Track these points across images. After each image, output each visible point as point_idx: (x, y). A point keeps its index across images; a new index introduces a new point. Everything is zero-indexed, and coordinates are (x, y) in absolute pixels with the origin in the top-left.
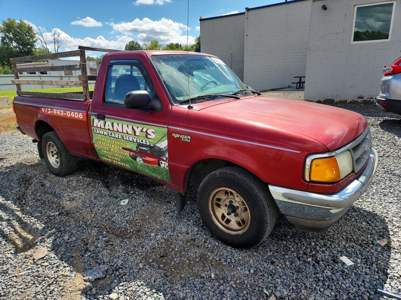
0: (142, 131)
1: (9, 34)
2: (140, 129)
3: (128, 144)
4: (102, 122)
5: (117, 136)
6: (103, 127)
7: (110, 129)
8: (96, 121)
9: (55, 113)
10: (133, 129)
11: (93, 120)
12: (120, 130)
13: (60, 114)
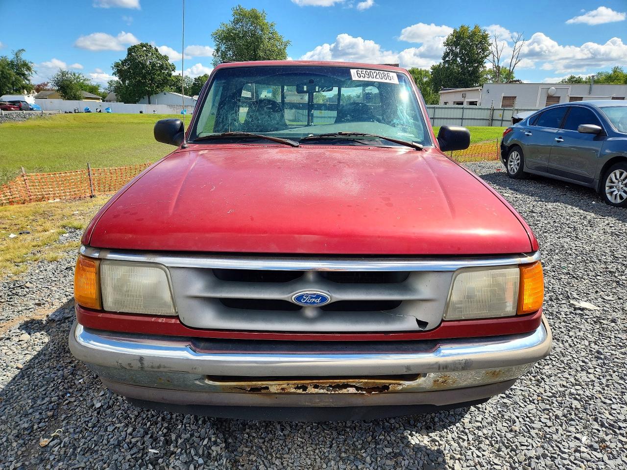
1: (456, 48)
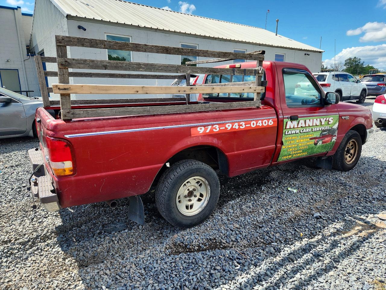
0: (326, 121)
2: (325, 119)
3: (314, 134)
4: (295, 123)
5: (307, 131)
6: (296, 126)
7: (303, 126)
8: (289, 123)
9: (229, 128)
10: (320, 121)
11: (287, 123)
12: (311, 125)
13: (239, 128)
